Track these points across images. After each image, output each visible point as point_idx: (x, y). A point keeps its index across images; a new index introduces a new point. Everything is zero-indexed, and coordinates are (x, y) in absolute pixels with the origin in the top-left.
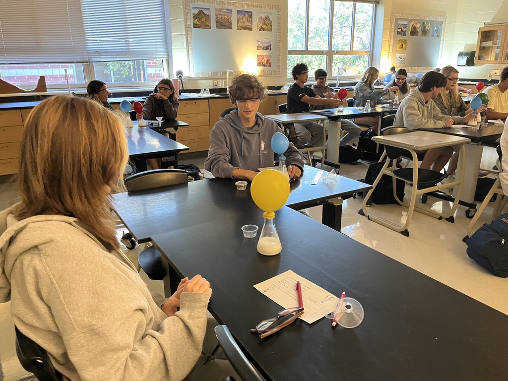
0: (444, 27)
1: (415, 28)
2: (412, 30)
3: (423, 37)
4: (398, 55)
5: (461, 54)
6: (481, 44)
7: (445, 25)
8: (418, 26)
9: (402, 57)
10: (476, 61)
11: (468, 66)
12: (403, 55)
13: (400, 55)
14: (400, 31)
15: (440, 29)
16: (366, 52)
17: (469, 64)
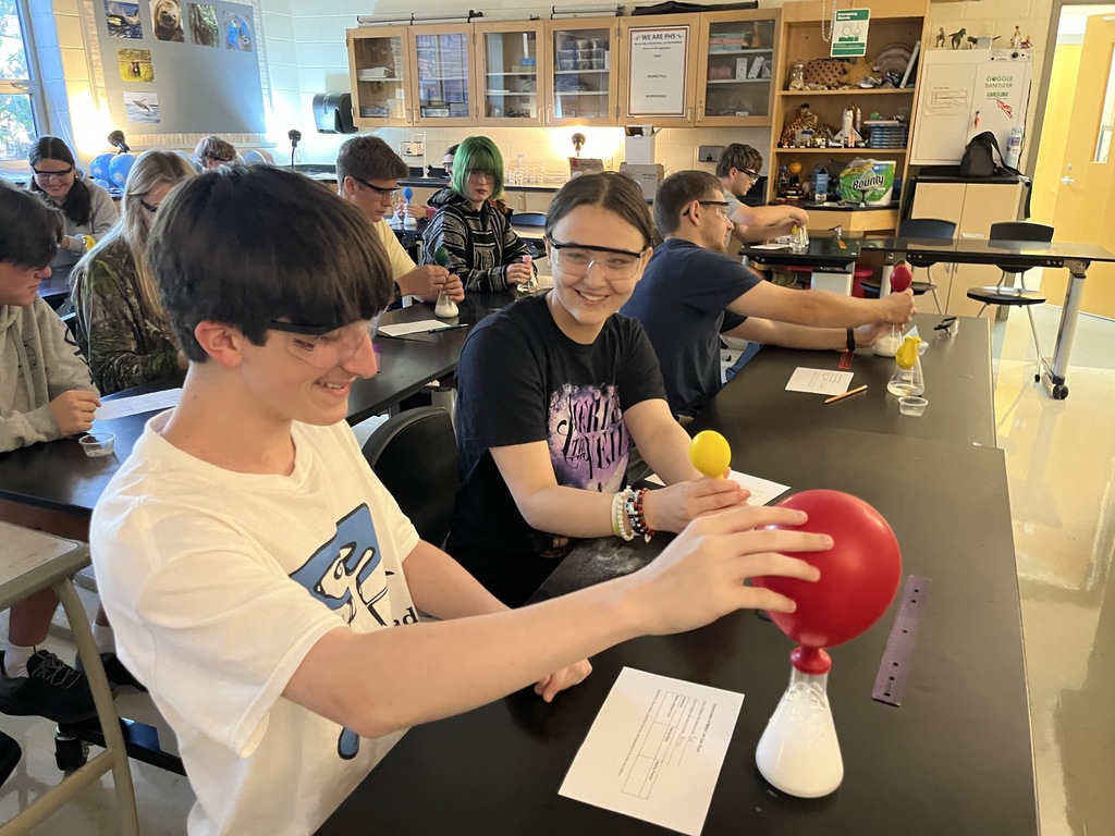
0: (261, 24)
1: (167, 18)
2: (157, 22)
3: (202, 46)
4: (130, 97)
5: (319, 101)
6: (358, 75)
7: (260, 18)
8: (175, 12)
9: (146, 103)
10: (356, 121)
11: (342, 131)
12: (150, 98)
13: (138, 96)
14: (119, 24)
15: (248, 25)
16: (13, 85)
17: (344, 127)
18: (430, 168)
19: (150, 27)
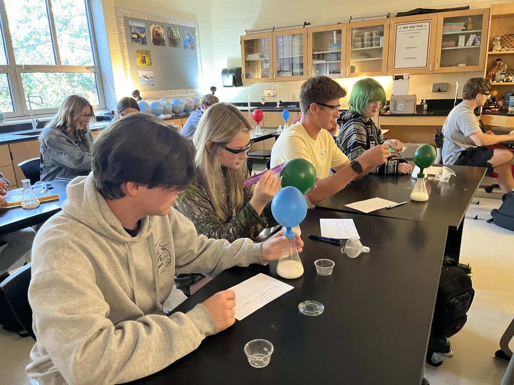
0: (198, 36)
1: (158, 34)
2: (153, 36)
3: (173, 48)
4: (141, 73)
5: (225, 72)
6: (246, 58)
7: (198, 33)
8: (161, 31)
9: (148, 76)
10: (244, 80)
11: (236, 86)
12: (150, 73)
13: (144, 73)
14: (136, 37)
15: (193, 37)
16: (87, 68)
17: (237, 84)
18: (280, 102)
19: (150, 39)
